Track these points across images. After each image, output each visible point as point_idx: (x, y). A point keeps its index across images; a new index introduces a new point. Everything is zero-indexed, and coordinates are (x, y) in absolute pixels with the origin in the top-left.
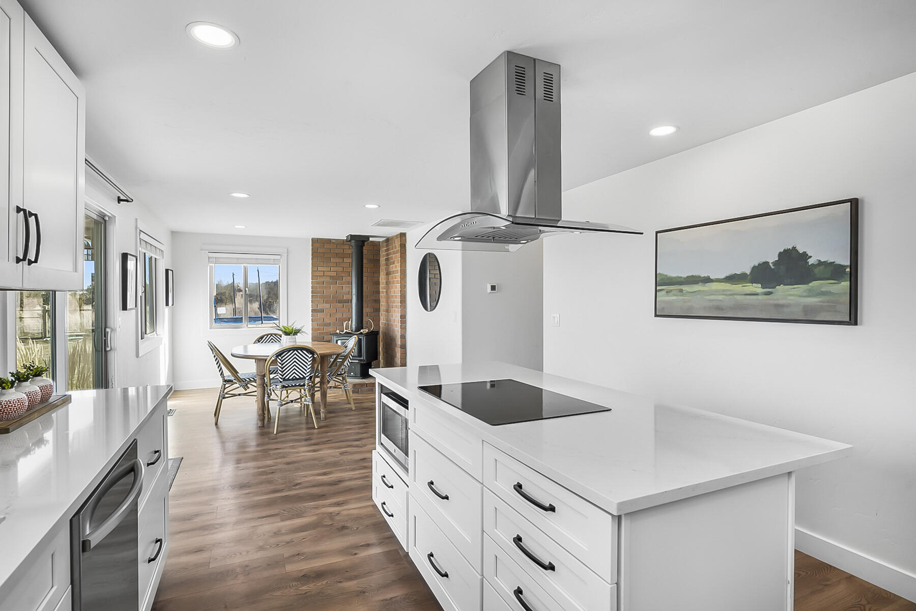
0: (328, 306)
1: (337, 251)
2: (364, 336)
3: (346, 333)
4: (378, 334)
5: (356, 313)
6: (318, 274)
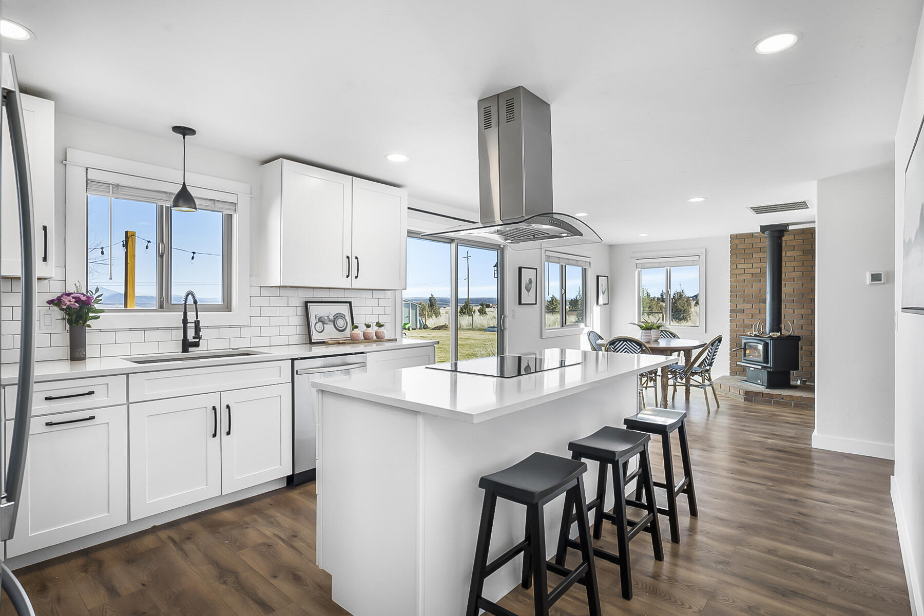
0: (749, 306)
1: (761, 245)
2: (772, 339)
3: (756, 335)
4: (800, 340)
5: (770, 315)
6: (737, 272)
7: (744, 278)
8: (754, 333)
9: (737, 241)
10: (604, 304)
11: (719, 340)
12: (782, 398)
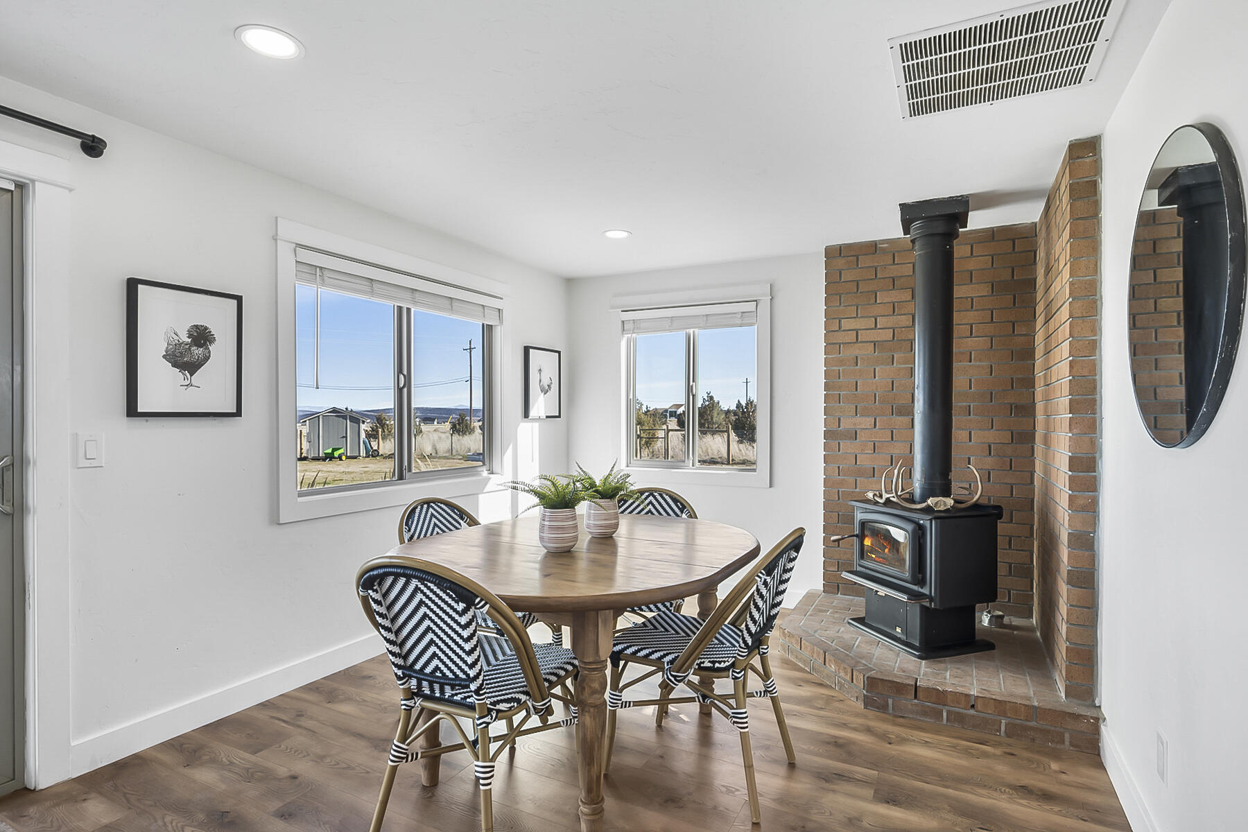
0: (867, 422)
1: (894, 271)
2: (936, 518)
3: (888, 502)
4: (1000, 516)
5: (924, 445)
6: (841, 337)
7: (857, 352)
8: (885, 496)
9: (840, 263)
10: (547, 417)
11: (795, 543)
12: (973, 706)
